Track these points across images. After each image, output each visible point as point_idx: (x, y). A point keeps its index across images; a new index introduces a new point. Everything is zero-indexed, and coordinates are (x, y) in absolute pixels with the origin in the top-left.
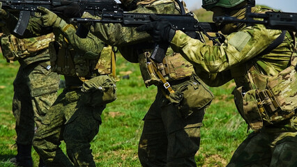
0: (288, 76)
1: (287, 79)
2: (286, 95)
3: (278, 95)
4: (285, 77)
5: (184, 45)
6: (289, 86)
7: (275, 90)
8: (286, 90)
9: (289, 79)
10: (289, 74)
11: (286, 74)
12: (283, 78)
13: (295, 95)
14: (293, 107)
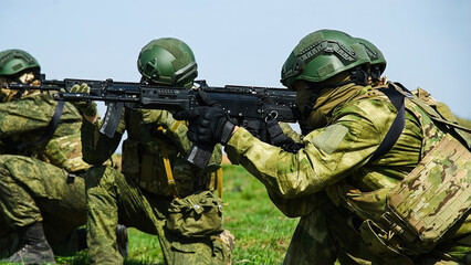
0: (416, 183)
1: (416, 188)
2: (422, 214)
3: (409, 216)
4: (412, 186)
5: (248, 149)
6: (424, 199)
7: (401, 211)
8: (419, 207)
9: (421, 188)
10: (417, 179)
11: (414, 180)
12: (411, 188)
13: (437, 211)
14: (438, 233)
